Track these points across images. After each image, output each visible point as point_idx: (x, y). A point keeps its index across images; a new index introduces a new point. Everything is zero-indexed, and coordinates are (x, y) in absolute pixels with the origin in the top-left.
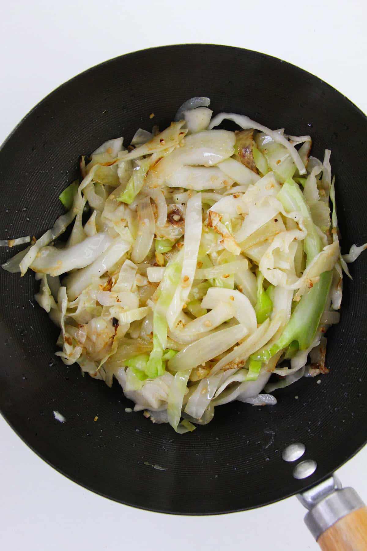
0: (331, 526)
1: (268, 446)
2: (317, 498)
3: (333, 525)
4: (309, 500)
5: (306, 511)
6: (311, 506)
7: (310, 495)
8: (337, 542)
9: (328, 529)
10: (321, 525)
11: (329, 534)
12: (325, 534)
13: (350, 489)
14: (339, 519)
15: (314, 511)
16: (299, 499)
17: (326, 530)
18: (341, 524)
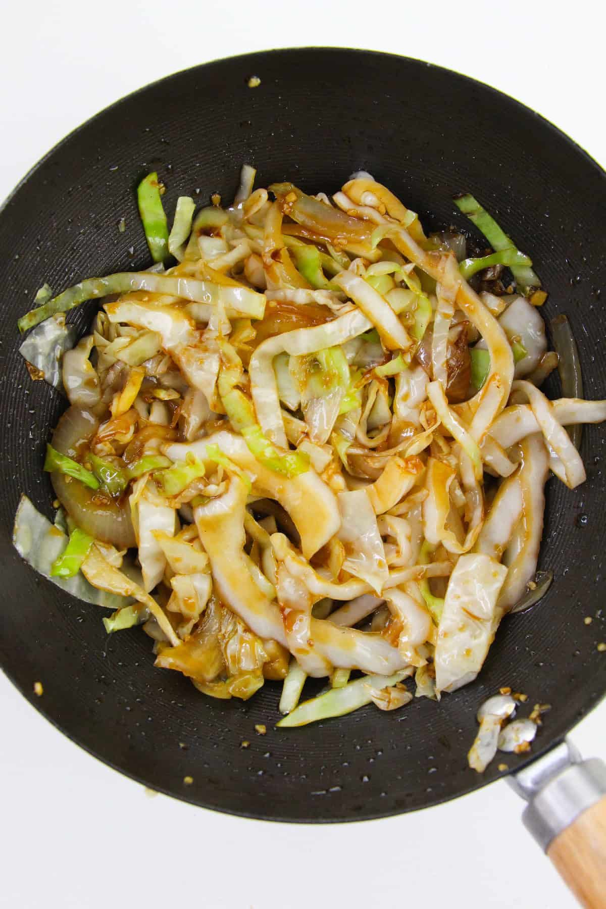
0: (568, 826)
2: (542, 781)
3: (573, 822)
4: (529, 785)
5: (523, 804)
6: (531, 795)
7: (528, 776)
9: (563, 830)
10: (552, 824)
11: (564, 839)
12: (559, 840)
13: (596, 761)
14: (582, 812)
15: (537, 802)
16: (510, 783)
17: (560, 833)
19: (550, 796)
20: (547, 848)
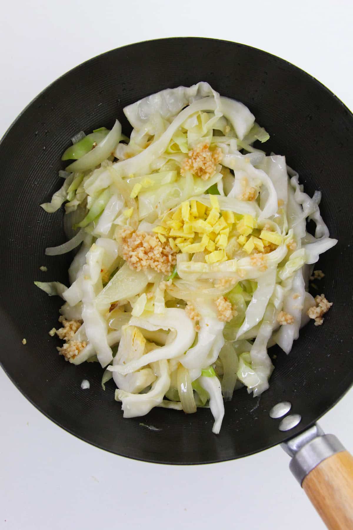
0: (314, 469)
1: (253, 410)
2: (301, 446)
3: (316, 467)
4: (294, 448)
5: (290, 458)
6: (293, 453)
7: (294, 444)
8: (320, 482)
9: (311, 471)
10: (305, 468)
11: (311, 476)
14: (322, 461)
15: (297, 457)
16: (283, 447)
17: (309, 473)
18: (324, 466)
20: (302, 483)
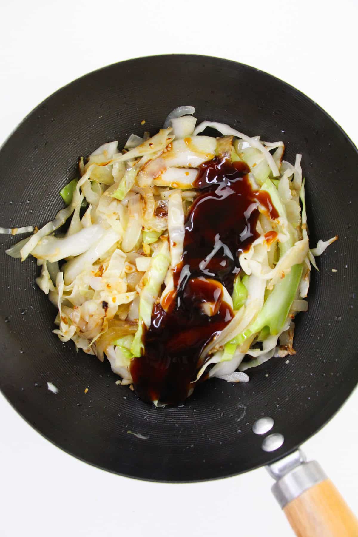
0: (296, 498)
1: (240, 419)
2: (284, 470)
3: (299, 496)
4: (277, 471)
6: (278, 477)
7: (277, 466)
9: (293, 499)
11: (293, 504)
12: (290, 505)
13: (314, 463)
14: (304, 491)
15: (280, 482)
16: (267, 470)
18: (306, 495)
19: (288, 480)
20: (283, 507)
